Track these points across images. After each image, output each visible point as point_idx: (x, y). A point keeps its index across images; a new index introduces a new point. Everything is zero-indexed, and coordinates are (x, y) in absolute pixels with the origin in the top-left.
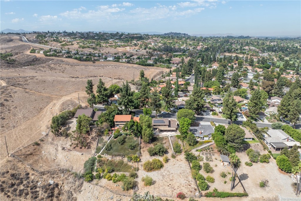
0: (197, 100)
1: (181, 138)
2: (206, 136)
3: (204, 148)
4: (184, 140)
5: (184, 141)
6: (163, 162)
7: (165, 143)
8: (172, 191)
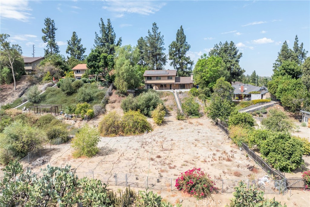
0: (230, 62)
1: (201, 95)
2: (255, 93)
3: (254, 111)
4: (206, 98)
5: (207, 100)
6: (153, 125)
7: (166, 100)
8: (162, 171)
